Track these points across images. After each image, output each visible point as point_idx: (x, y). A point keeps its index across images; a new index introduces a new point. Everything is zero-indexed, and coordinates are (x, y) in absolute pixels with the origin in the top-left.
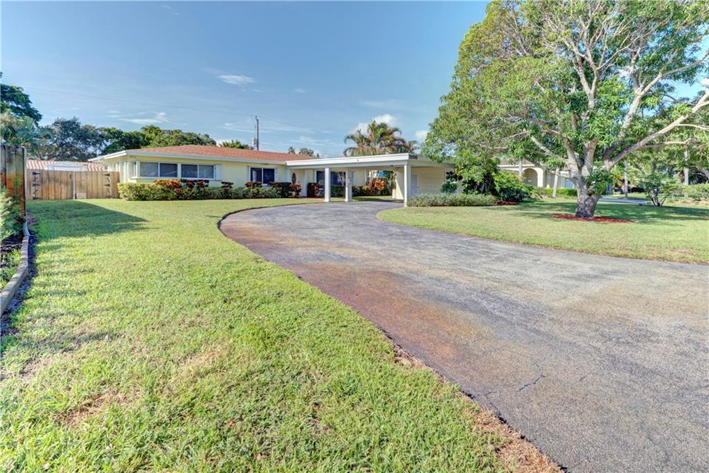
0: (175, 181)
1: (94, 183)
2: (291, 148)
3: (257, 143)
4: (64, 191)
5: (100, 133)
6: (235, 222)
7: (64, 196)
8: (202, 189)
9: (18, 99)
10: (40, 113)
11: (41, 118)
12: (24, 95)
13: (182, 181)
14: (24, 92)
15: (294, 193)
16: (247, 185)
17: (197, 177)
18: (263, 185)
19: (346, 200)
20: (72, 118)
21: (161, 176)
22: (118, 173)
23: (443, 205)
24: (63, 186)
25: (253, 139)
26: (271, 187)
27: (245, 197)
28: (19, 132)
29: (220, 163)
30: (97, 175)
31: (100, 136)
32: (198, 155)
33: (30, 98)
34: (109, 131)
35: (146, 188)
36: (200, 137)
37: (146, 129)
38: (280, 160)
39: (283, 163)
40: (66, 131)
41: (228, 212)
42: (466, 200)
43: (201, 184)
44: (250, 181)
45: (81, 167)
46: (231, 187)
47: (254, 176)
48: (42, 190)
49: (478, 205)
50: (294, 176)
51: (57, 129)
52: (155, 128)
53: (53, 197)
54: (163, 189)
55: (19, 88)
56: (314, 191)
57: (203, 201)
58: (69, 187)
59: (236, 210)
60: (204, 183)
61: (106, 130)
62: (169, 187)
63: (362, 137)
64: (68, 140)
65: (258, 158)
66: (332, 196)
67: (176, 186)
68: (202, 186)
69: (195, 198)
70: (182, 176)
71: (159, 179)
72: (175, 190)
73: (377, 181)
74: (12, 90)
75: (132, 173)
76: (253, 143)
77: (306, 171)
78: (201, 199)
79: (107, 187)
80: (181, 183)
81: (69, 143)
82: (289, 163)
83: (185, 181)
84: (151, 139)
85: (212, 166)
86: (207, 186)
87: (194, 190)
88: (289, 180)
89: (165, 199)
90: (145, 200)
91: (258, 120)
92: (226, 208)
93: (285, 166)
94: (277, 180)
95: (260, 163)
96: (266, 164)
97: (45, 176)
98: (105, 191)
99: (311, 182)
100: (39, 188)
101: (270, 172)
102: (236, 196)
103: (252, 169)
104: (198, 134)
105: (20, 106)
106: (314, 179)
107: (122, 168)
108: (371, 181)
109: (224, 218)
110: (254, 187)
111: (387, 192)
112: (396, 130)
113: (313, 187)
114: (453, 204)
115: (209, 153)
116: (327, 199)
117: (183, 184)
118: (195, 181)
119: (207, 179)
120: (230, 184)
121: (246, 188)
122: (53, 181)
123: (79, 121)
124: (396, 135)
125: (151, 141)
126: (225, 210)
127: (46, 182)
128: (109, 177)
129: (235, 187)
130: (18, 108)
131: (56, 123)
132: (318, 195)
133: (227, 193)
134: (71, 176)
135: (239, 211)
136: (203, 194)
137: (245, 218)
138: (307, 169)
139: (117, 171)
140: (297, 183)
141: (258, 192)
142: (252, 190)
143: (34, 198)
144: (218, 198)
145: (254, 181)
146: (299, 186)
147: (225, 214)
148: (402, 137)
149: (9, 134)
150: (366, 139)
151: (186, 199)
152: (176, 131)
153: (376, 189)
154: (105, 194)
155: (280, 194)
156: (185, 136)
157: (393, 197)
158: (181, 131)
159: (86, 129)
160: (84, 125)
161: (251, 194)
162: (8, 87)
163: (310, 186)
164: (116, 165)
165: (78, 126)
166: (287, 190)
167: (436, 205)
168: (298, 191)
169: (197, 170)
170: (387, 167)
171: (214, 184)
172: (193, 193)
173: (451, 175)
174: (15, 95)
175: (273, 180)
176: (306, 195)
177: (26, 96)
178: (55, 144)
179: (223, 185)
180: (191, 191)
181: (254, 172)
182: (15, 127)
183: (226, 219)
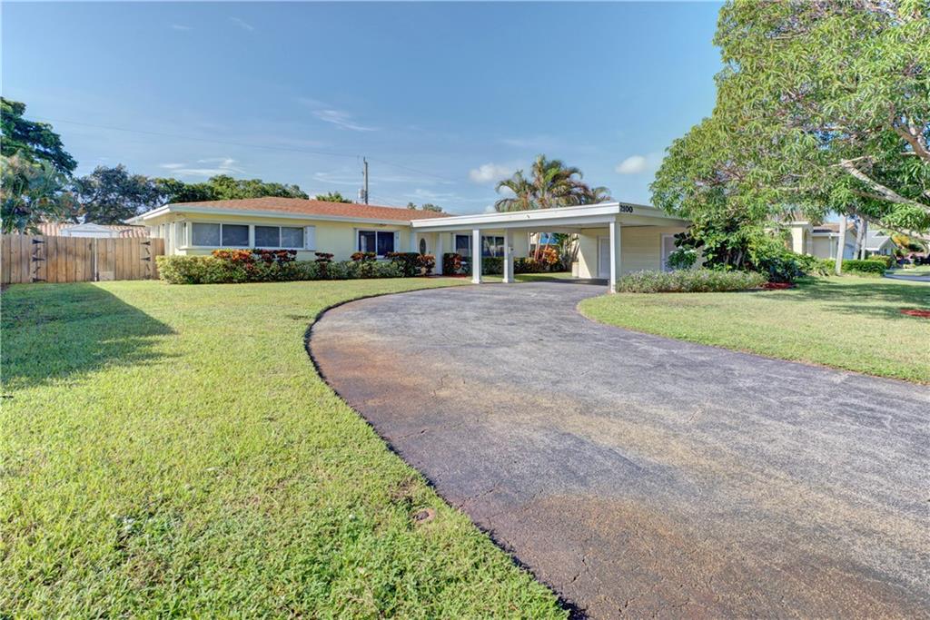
0: (244, 252)
1: (126, 256)
2: (411, 204)
3: (365, 196)
4: (80, 268)
5: (154, 186)
6: (338, 329)
7: (80, 276)
8: (285, 265)
9: (44, 140)
10: (74, 159)
11: (75, 166)
12: (53, 135)
13: (254, 251)
14: (53, 131)
15: (424, 270)
16: (354, 258)
17: (278, 245)
18: (377, 257)
19: (505, 280)
20: (117, 165)
21: (223, 245)
22: (162, 240)
23: (680, 291)
24: (78, 261)
25: (360, 190)
26: (389, 261)
27: (350, 276)
28: (33, 183)
29: (314, 223)
30: (130, 243)
31: (154, 189)
32: (280, 211)
33: (61, 140)
34: (166, 182)
35: (200, 264)
36: (287, 189)
37: (216, 181)
38: (404, 219)
39: (406, 223)
40: (109, 183)
41: (325, 306)
42: (717, 282)
43: (284, 257)
44: (357, 251)
45: (111, 232)
46: (329, 261)
47: (363, 244)
48: (47, 268)
49: (736, 291)
50: (423, 243)
51: (96, 182)
52: (228, 179)
53: (64, 279)
54: (225, 266)
55: (45, 126)
56: (454, 266)
57: (287, 284)
58: (89, 263)
59: (339, 300)
60: (289, 255)
61: (161, 182)
62: (235, 261)
63: (525, 183)
64: (112, 196)
65: (370, 215)
66: (483, 274)
67: (247, 259)
68: (285, 258)
69: (275, 279)
70: (256, 245)
71: (219, 249)
72: (245, 266)
73: (545, 250)
74: (38, 128)
75: (180, 240)
76: (359, 195)
77: (441, 235)
78: (285, 280)
79: (147, 262)
80: (253, 255)
81: (113, 200)
82: (417, 223)
83: (259, 252)
84: (221, 194)
85: (302, 228)
86: (293, 259)
87: (274, 266)
88: (416, 250)
89: (229, 280)
90: (197, 282)
91: (366, 164)
92: (321, 298)
93: (410, 228)
94: (398, 249)
95: (373, 224)
96: (381, 225)
97: (51, 245)
98: (142, 268)
99: (447, 252)
100: (43, 264)
101: (388, 237)
102: (336, 275)
103: (361, 233)
104: (283, 185)
105: (48, 150)
106: (452, 247)
107: (168, 232)
108: (537, 250)
109: (318, 318)
110: (364, 262)
111: (564, 265)
112: (574, 171)
113: (452, 259)
114: (696, 289)
115: (297, 209)
116: (476, 279)
117: (257, 257)
118: (276, 252)
119: (294, 249)
120: (328, 256)
121: (353, 263)
122: (64, 253)
123: (125, 170)
124: (575, 178)
125: (220, 196)
126: (320, 301)
127: (53, 254)
128: (149, 247)
129: (335, 261)
130: (46, 153)
131: (96, 174)
132: (458, 272)
133: (324, 270)
134: (90, 245)
135: (343, 303)
136: (286, 272)
137: (356, 319)
138: (443, 232)
139: (161, 237)
140: (427, 254)
141: (371, 268)
142: (361, 265)
143: (35, 280)
144: (309, 279)
145: (363, 251)
146: (432, 258)
147: (320, 309)
148: (584, 181)
149: (19, 184)
150: (530, 185)
151: (261, 280)
152: (254, 181)
153: (545, 261)
154: (142, 273)
155: (401, 271)
156: (267, 188)
157: (574, 274)
158: (260, 181)
159: (135, 181)
160: (132, 175)
161: (359, 272)
162: (33, 124)
163: (447, 259)
164: (161, 227)
165: (124, 177)
166: (412, 265)
167: (667, 291)
168: (430, 267)
169: (278, 236)
170: (559, 227)
171: (304, 256)
172: (272, 271)
173: (682, 240)
174: (42, 135)
175: (392, 250)
176: (440, 272)
177: (56, 137)
178: (95, 202)
179: (317, 258)
180: (269, 267)
181: (362, 237)
182: (28, 175)
183: (322, 319)
